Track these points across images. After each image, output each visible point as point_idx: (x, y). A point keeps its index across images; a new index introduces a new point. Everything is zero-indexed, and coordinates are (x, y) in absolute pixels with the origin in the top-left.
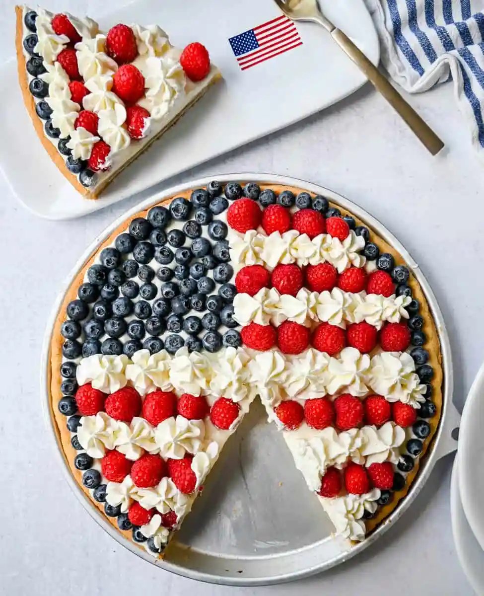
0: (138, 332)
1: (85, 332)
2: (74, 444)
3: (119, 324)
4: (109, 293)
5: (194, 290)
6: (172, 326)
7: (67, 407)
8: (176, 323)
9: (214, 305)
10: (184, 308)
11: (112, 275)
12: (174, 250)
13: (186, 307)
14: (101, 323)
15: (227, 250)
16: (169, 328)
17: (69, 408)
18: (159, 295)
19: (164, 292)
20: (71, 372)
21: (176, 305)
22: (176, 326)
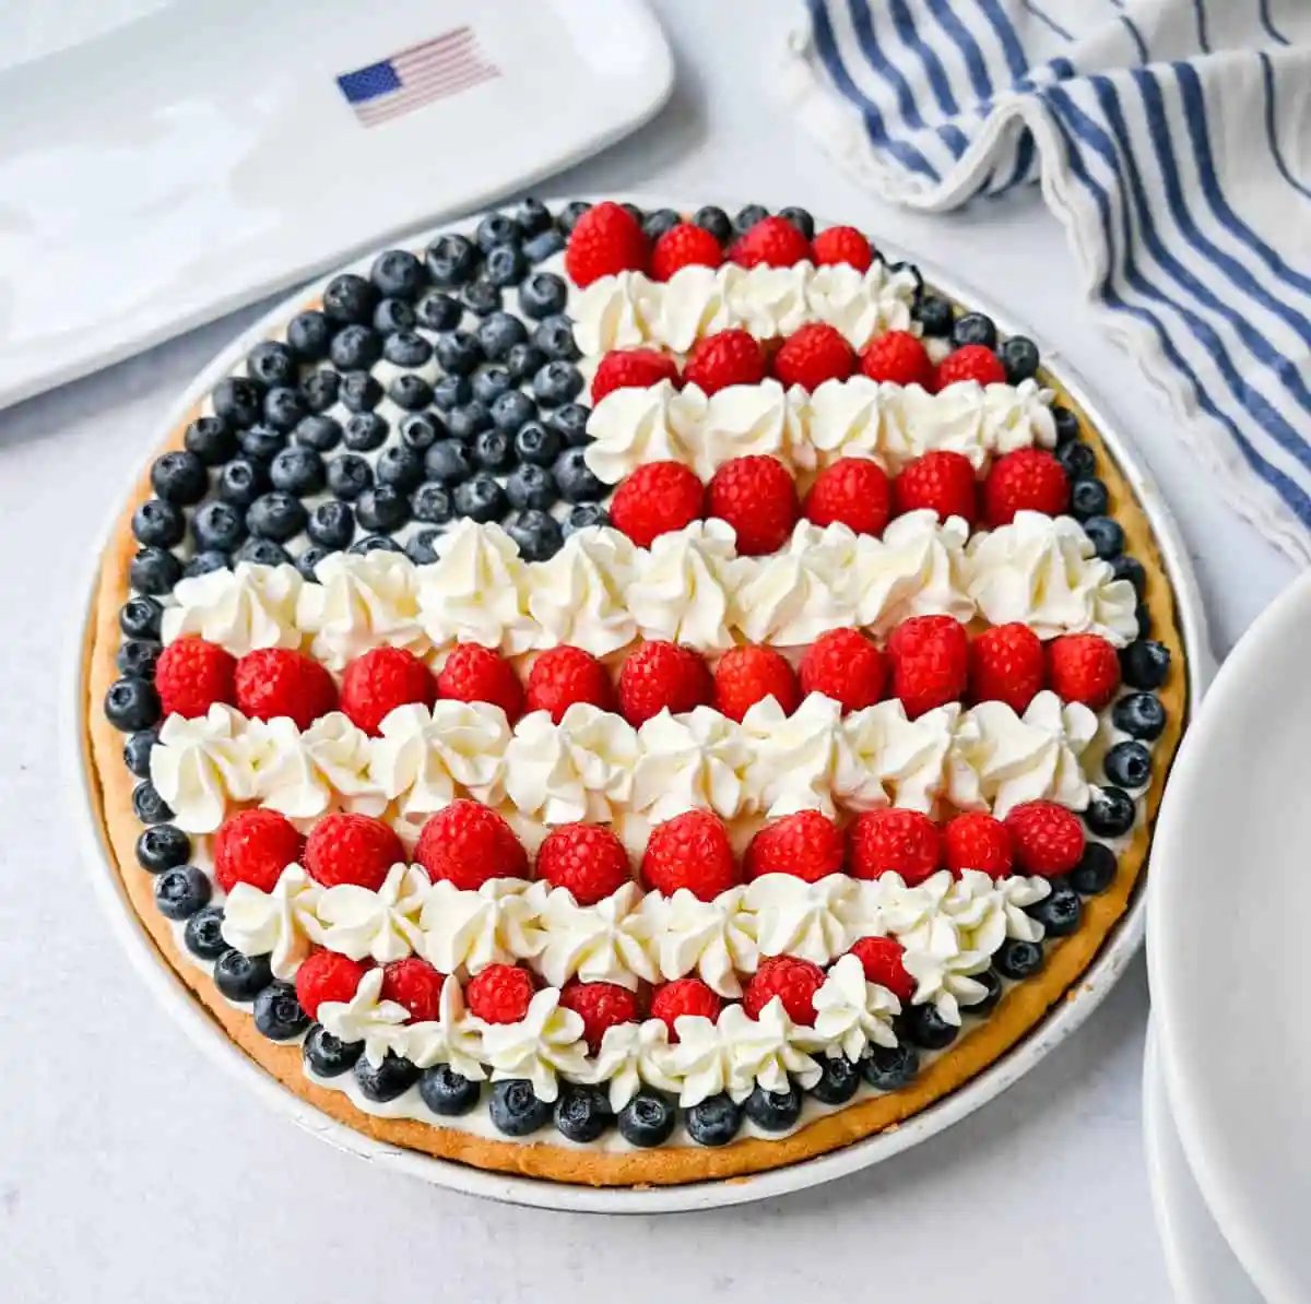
0: (337, 520)
1: (195, 528)
2: (141, 801)
3: (285, 502)
4: (264, 438)
5: (484, 423)
6: (426, 503)
7: (129, 694)
8: (434, 498)
9: (538, 435)
10: (458, 462)
11: (273, 397)
12: (432, 337)
13: (463, 460)
14: (241, 505)
15: (567, 329)
16: (417, 510)
17: (134, 696)
18: (394, 439)
19: (407, 427)
20: (149, 615)
21: (437, 459)
22: (437, 504)
